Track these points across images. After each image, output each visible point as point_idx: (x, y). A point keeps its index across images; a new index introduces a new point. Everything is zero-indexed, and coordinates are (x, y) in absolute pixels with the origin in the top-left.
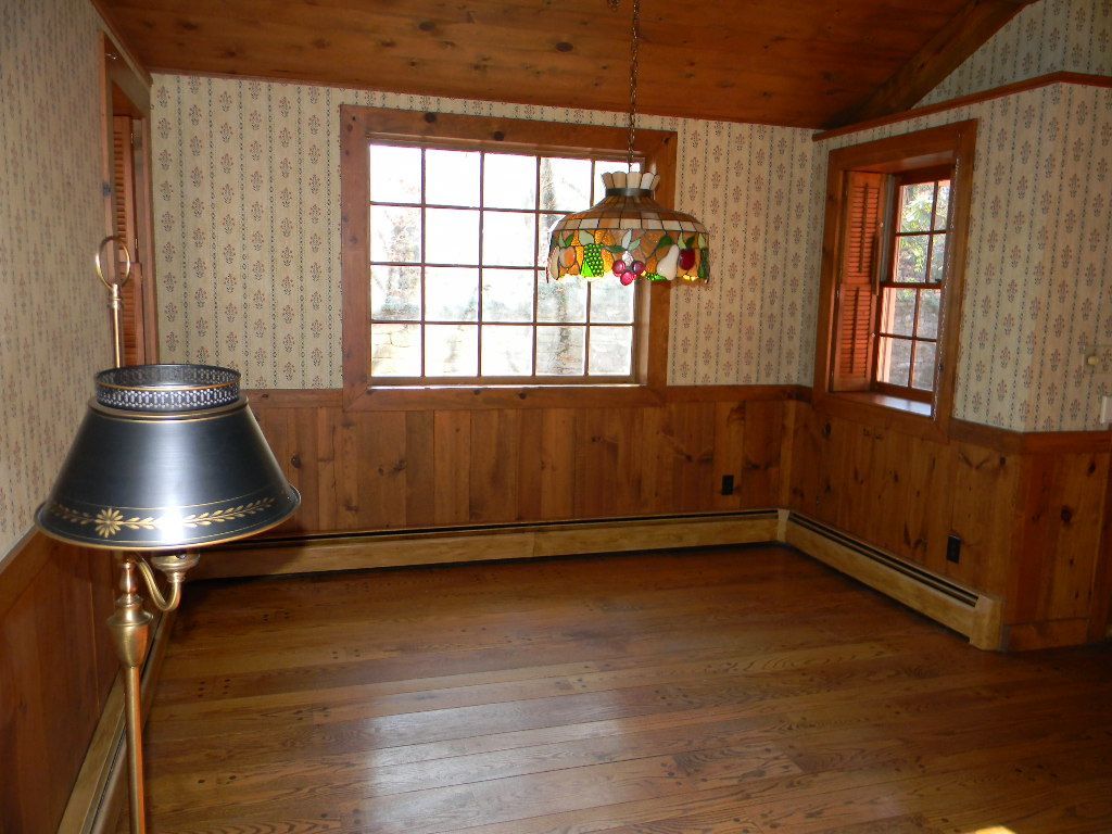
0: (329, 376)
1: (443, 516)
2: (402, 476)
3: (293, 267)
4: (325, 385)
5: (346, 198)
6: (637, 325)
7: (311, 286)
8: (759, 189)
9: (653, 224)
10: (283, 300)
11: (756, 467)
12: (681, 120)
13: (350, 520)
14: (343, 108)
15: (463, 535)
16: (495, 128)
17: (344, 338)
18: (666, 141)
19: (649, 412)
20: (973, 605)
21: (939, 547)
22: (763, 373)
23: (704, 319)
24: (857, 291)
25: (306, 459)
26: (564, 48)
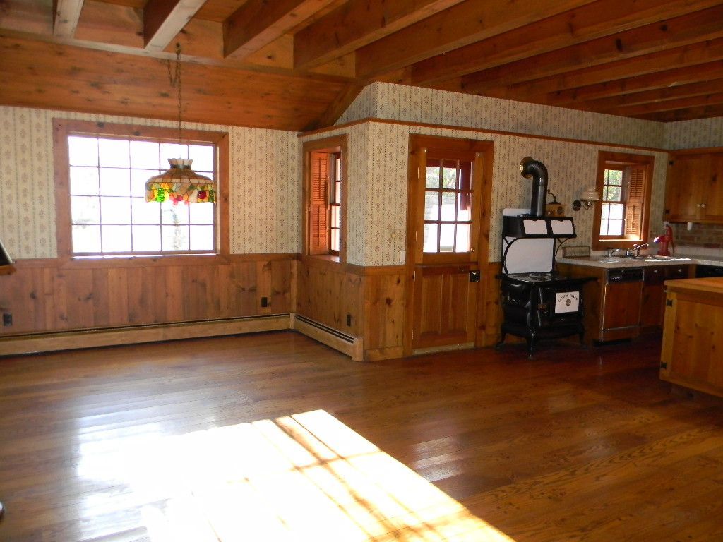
0: (49, 251)
1: (114, 322)
2: (91, 302)
3: (29, 197)
4: (48, 256)
5: (56, 164)
6: (215, 225)
7: (38, 207)
8: (272, 159)
9: (186, 180)
10: (23, 214)
11: (278, 293)
12: (231, 127)
13: (62, 325)
14: (53, 119)
15: (124, 330)
16: (135, 130)
17: (57, 233)
18: (223, 137)
19: (221, 267)
20: (352, 342)
21: (345, 320)
22: (279, 247)
23: (248, 222)
24: (319, 208)
25: (39, 294)
26: (165, 95)
